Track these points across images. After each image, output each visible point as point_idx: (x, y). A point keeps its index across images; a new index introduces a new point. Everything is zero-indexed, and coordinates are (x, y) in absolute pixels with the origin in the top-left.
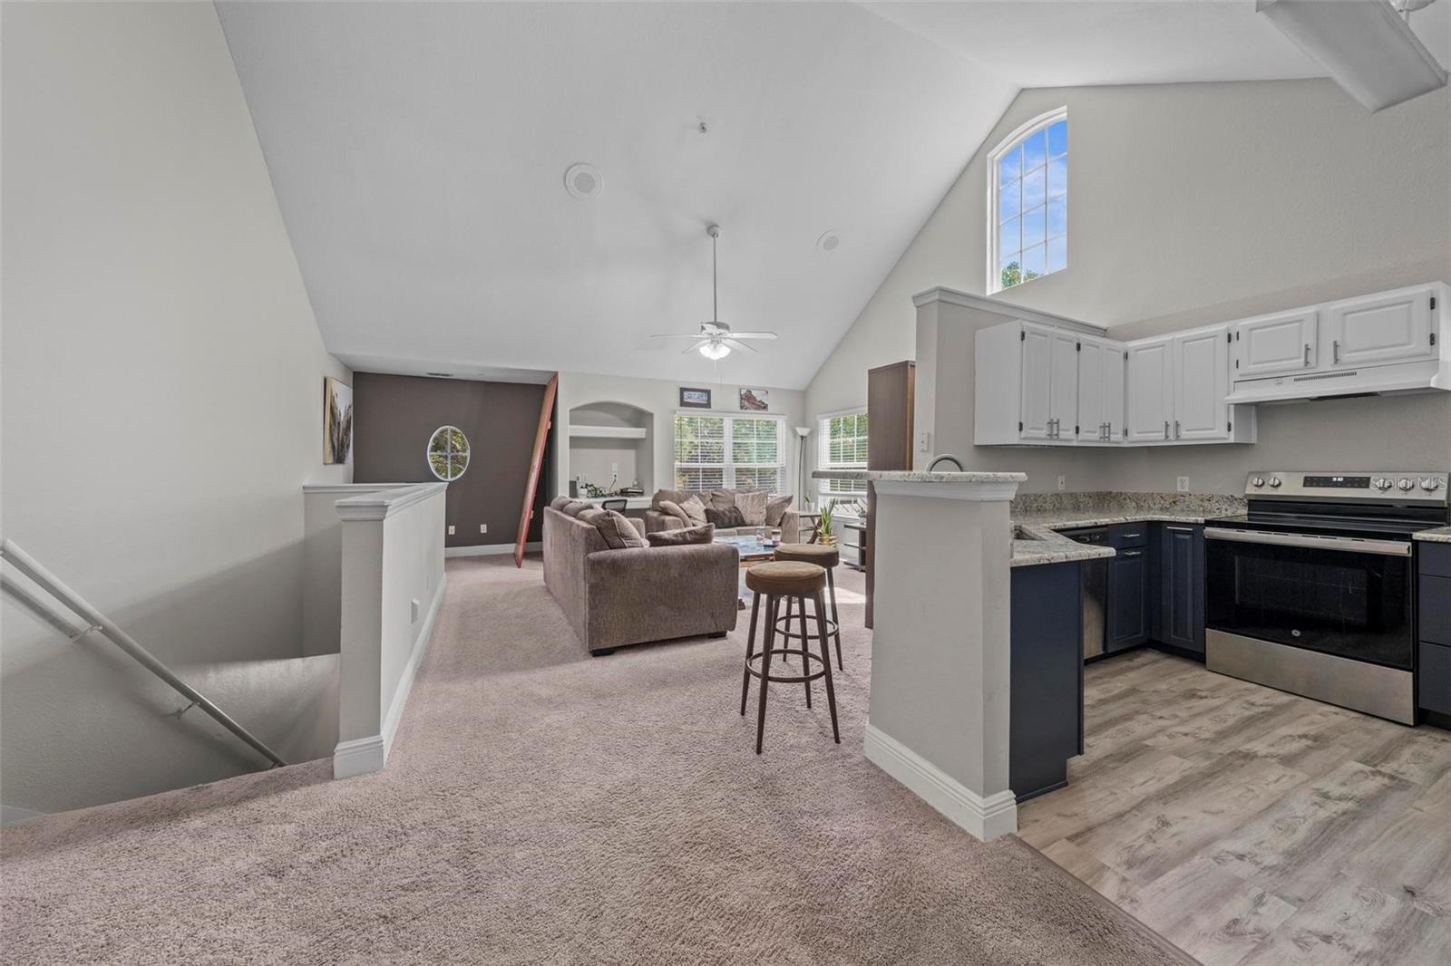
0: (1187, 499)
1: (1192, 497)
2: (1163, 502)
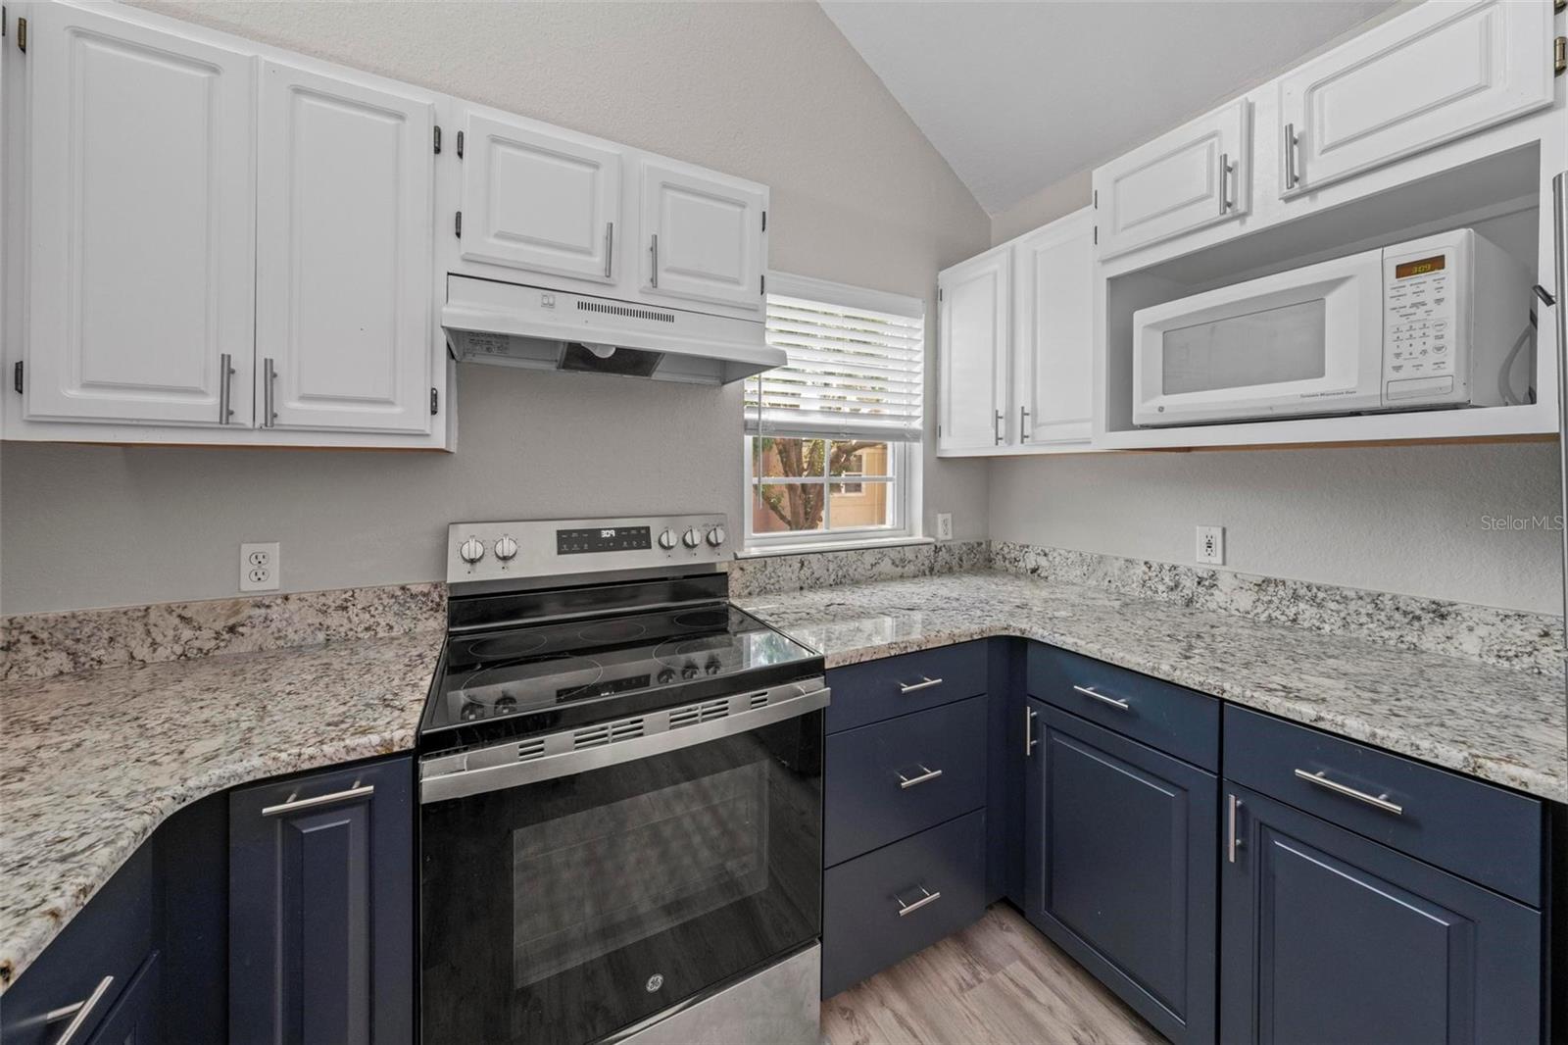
0: (274, 613)
1: (293, 605)
2: (187, 633)
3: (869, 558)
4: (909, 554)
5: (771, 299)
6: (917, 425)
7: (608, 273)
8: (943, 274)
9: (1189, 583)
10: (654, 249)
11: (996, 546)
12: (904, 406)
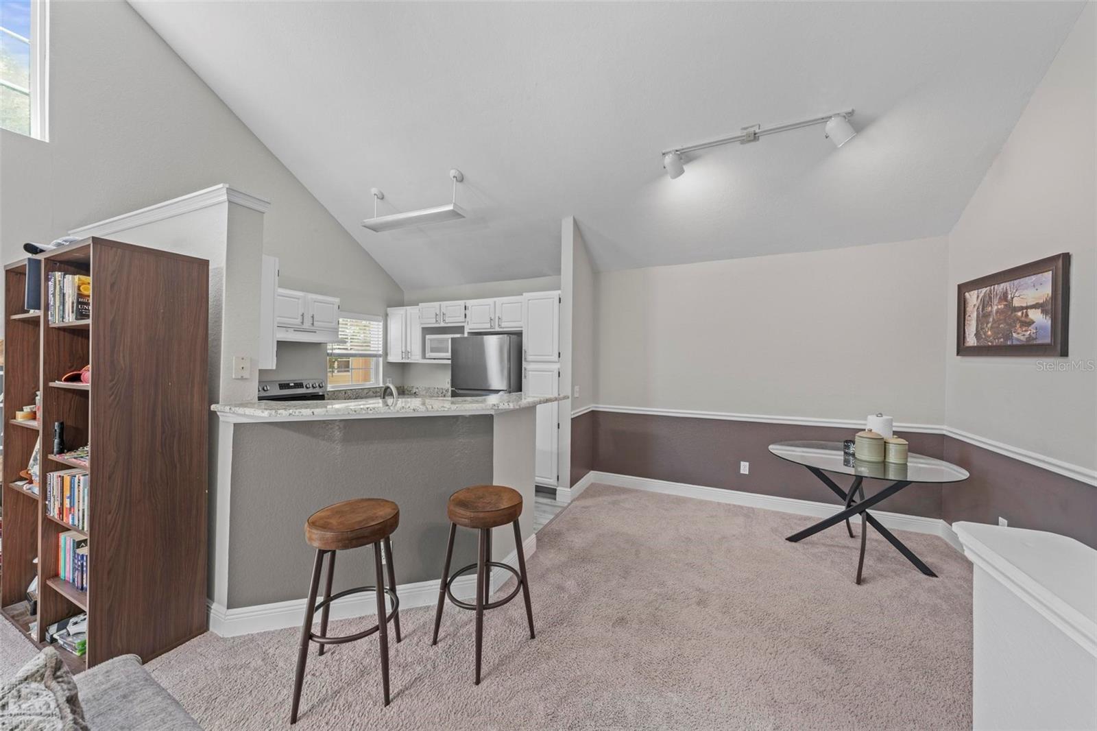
3: (366, 391)
4: (378, 390)
5: (340, 326)
6: (381, 353)
7: (302, 323)
8: (388, 309)
9: (444, 391)
10: (313, 317)
11: (406, 387)
12: (377, 347)
